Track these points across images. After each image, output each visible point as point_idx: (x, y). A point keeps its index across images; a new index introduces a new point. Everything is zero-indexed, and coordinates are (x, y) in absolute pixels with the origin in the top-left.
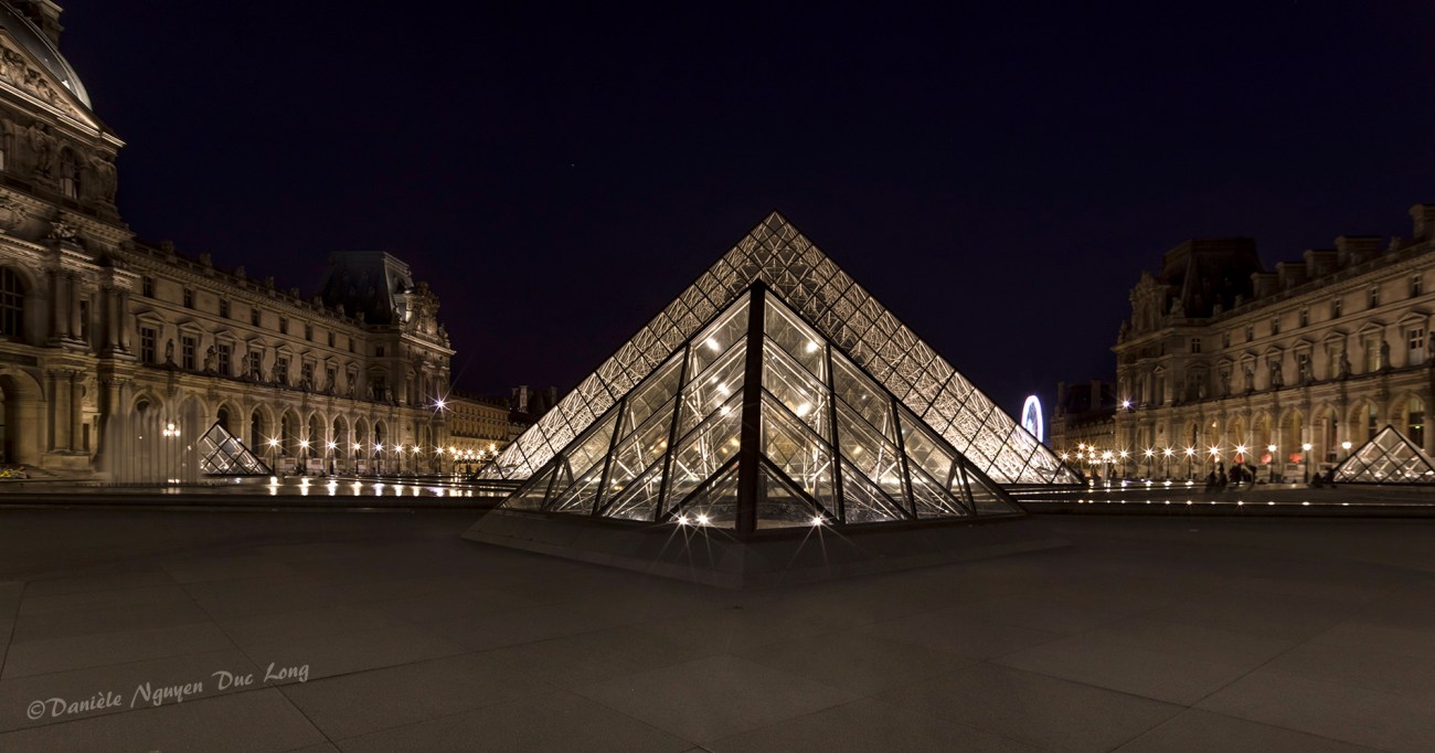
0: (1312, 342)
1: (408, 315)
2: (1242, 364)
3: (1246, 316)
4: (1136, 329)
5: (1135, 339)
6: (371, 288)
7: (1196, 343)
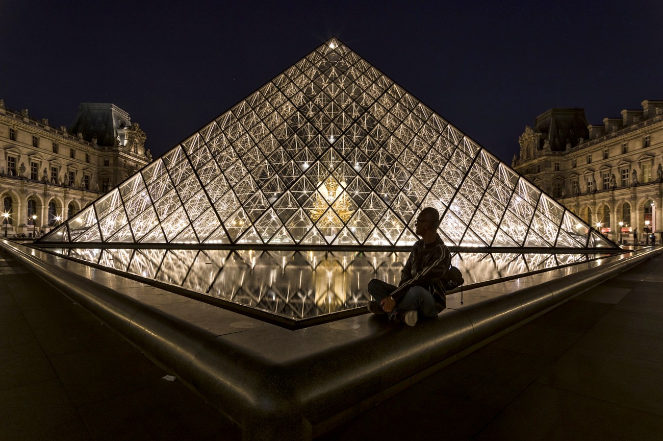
0: (631, 162)
1: (126, 142)
2: (585, 176)
3: (587, 149)
4: (522, 158)
5: (522, 164)
6: (103, 125)
7: (557, 165)
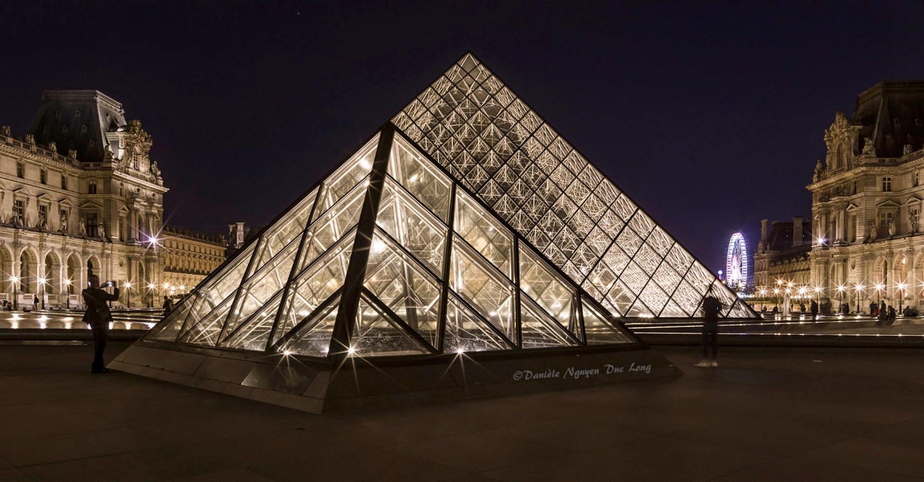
1: (121, 153)
4: (830, 168)
5: (829, 178)
6: (84, 126)
7: (887, 182)
